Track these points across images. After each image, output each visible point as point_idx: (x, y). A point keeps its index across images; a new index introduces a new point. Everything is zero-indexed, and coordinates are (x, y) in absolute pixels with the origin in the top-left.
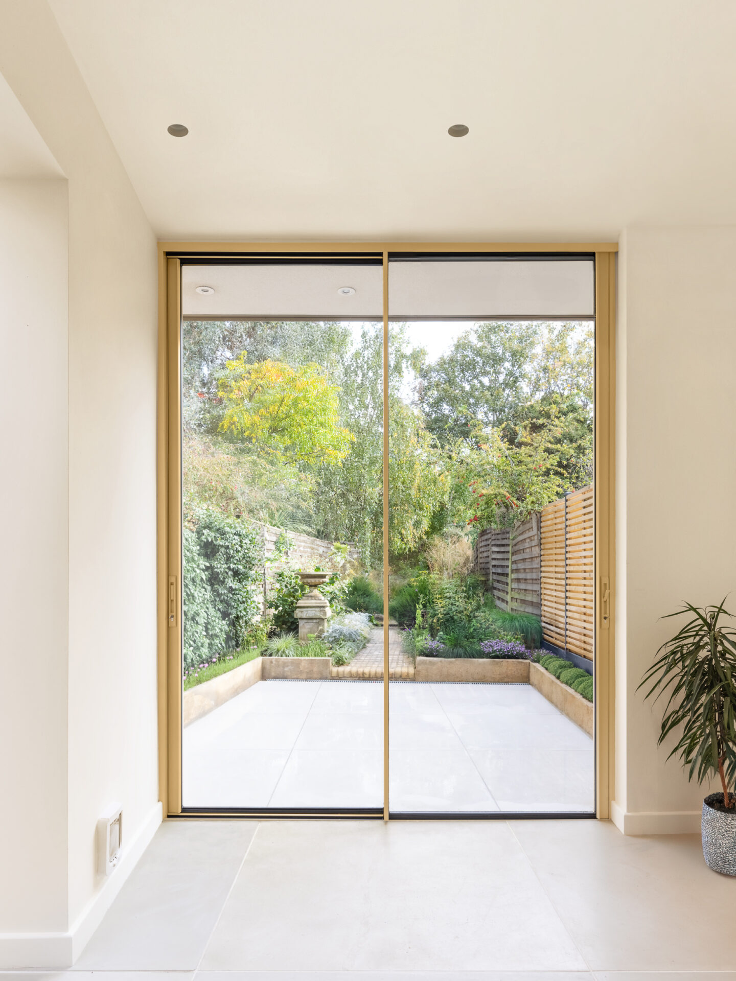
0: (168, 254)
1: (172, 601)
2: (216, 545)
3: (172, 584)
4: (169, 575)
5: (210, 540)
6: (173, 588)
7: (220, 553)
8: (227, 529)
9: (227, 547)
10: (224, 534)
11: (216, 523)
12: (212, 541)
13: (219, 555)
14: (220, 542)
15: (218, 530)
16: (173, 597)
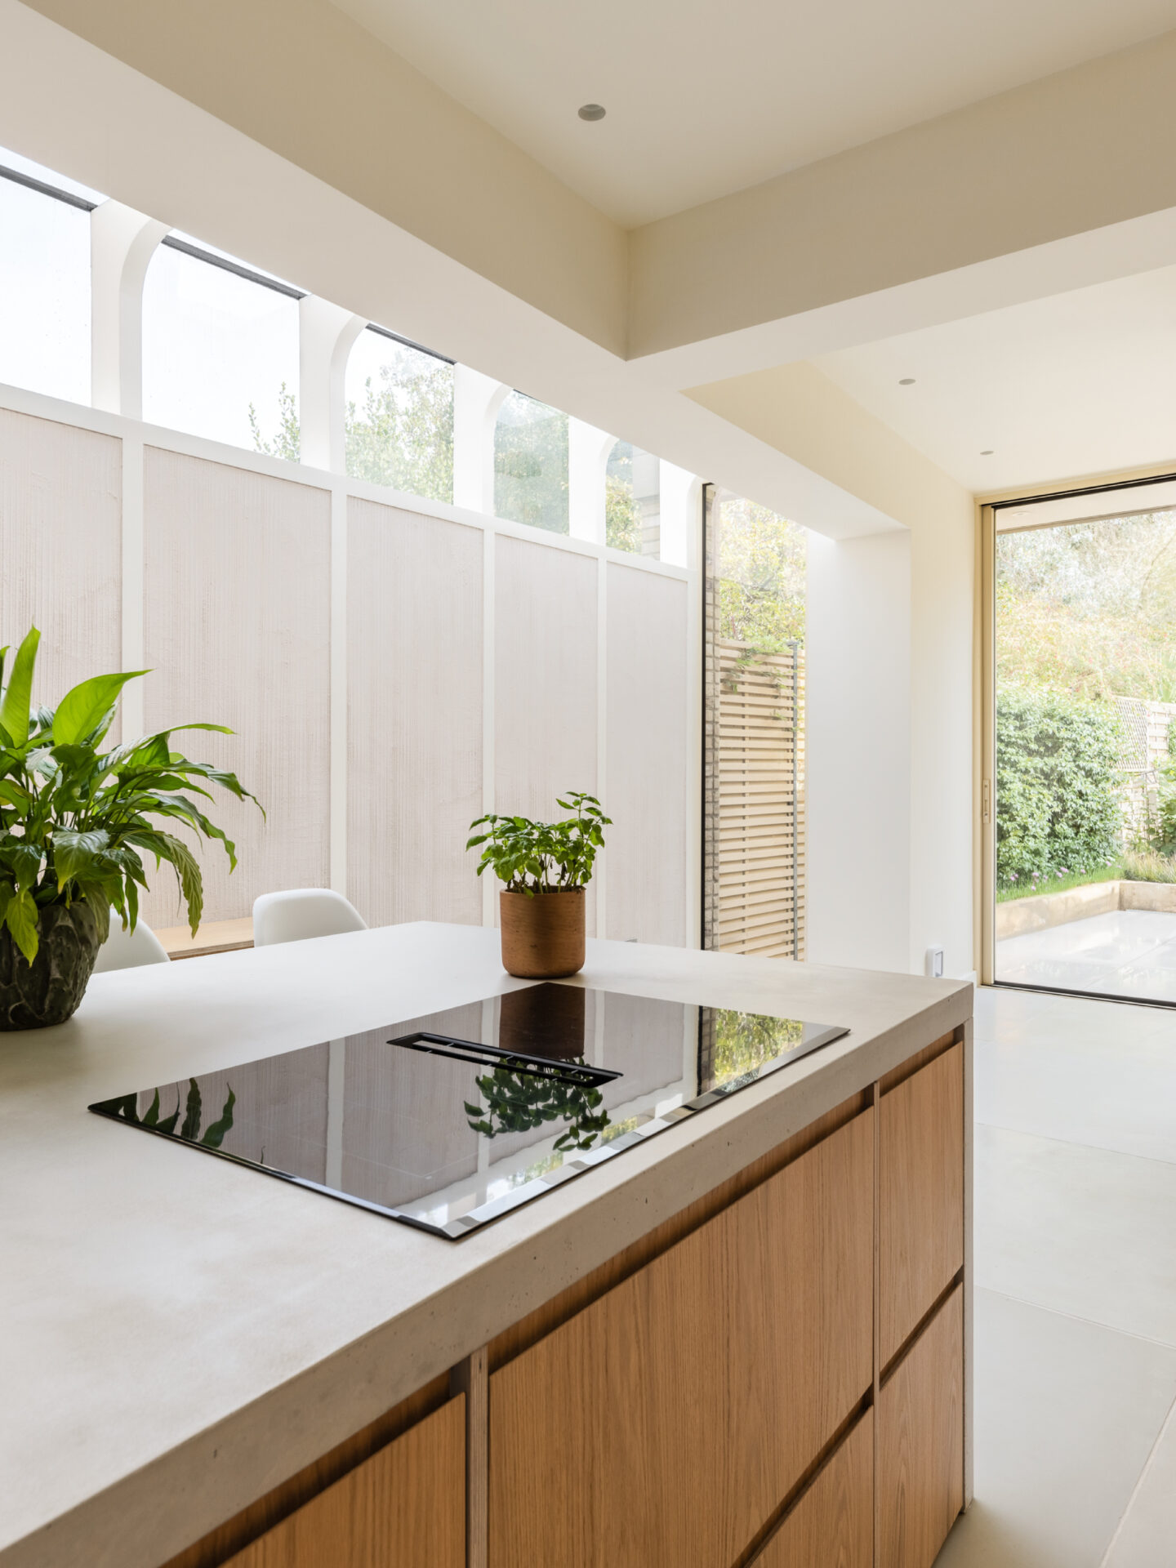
0: (983, 506)
1: (986, 801)
2: (1058, 739)
3: (986, 786)
4: (983, 778)
5: (1051, 732)
6: (987, 790)
7: (1064, 748)
8: (1075, 717)
9: (1075, 741)
10: (1072, 723)
11: (1060, 710)
12: (1054, 733)
13: (1063, 750)
14: (1063, 734)
15: (1062, 719)
16: (987, 798)
